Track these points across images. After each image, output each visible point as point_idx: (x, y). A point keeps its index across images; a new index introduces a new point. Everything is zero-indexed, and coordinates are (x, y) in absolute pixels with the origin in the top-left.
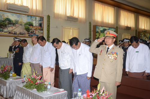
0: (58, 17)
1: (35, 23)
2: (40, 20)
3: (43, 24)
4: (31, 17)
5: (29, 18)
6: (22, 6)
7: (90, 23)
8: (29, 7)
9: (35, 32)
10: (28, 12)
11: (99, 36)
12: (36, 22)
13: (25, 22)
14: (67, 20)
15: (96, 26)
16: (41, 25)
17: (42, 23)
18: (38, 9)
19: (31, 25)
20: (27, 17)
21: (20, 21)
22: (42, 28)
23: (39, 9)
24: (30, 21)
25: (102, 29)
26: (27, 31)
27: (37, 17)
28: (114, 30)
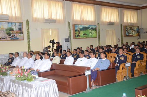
0: (36, 20)
2: (20, 25)
3: (23, 28)
4: (11, 23)
5: (10, 24)
6: (2, 15)
7: (69, 23)
8: (9, 15)
9: (15, 36)
10: (8, 20)
11: (79, 34)
12: (16, 28)
13: (6, 28)
15: (75, 25)
16: (20, 29)
17: (22, 27)
18: (17, 15)
19: (12, 30)
20: (8, 24)
21: (1, 28)
22: (22, 32)
23: (19, 16)
24: (11, 27)
25: (81, 27)
26: (8, 35)
27: (17, 23)
28: (94, 27)
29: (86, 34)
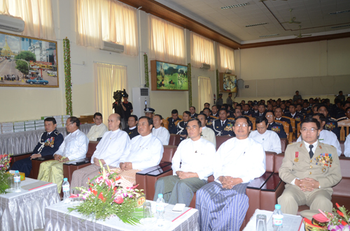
0: (85, 42)
1: (40, 55)
2: (51, 49)
3: (57, 58)
4: (30, 42)
5: (26, 42)
6: (6, 15)
7: (145, 56)
8: (24, 20)
9: (40, 75)
10: (21, 31)
11: (163, 80)
12: (41, 53)
13: (17, 52)
14: (104, 50)
15: (156, 61)
16: (51, 59)
17: (54, 54)
18: (43, 24)
19: (31, 58)
20: (22, 41)
21: (4, 49)
22: (55, 66)
23: (47, 25)
24: (29, 50)
25: (166, 67)
26: (22, 72)
27: (43, 43)
28: (185, 69)
29: (173, 81)
